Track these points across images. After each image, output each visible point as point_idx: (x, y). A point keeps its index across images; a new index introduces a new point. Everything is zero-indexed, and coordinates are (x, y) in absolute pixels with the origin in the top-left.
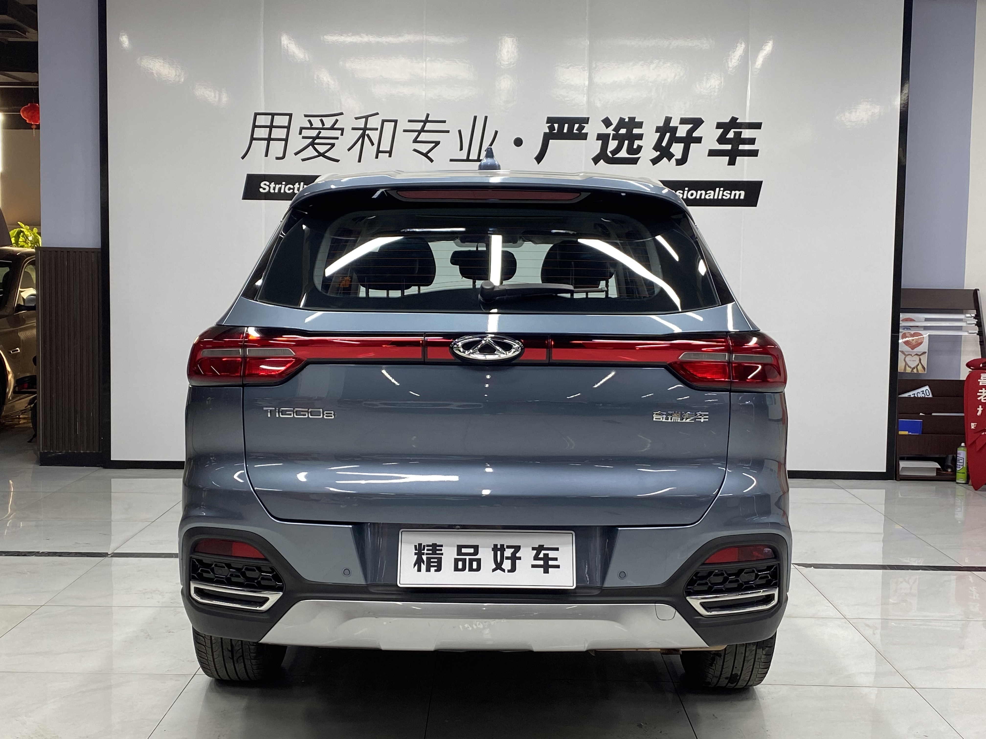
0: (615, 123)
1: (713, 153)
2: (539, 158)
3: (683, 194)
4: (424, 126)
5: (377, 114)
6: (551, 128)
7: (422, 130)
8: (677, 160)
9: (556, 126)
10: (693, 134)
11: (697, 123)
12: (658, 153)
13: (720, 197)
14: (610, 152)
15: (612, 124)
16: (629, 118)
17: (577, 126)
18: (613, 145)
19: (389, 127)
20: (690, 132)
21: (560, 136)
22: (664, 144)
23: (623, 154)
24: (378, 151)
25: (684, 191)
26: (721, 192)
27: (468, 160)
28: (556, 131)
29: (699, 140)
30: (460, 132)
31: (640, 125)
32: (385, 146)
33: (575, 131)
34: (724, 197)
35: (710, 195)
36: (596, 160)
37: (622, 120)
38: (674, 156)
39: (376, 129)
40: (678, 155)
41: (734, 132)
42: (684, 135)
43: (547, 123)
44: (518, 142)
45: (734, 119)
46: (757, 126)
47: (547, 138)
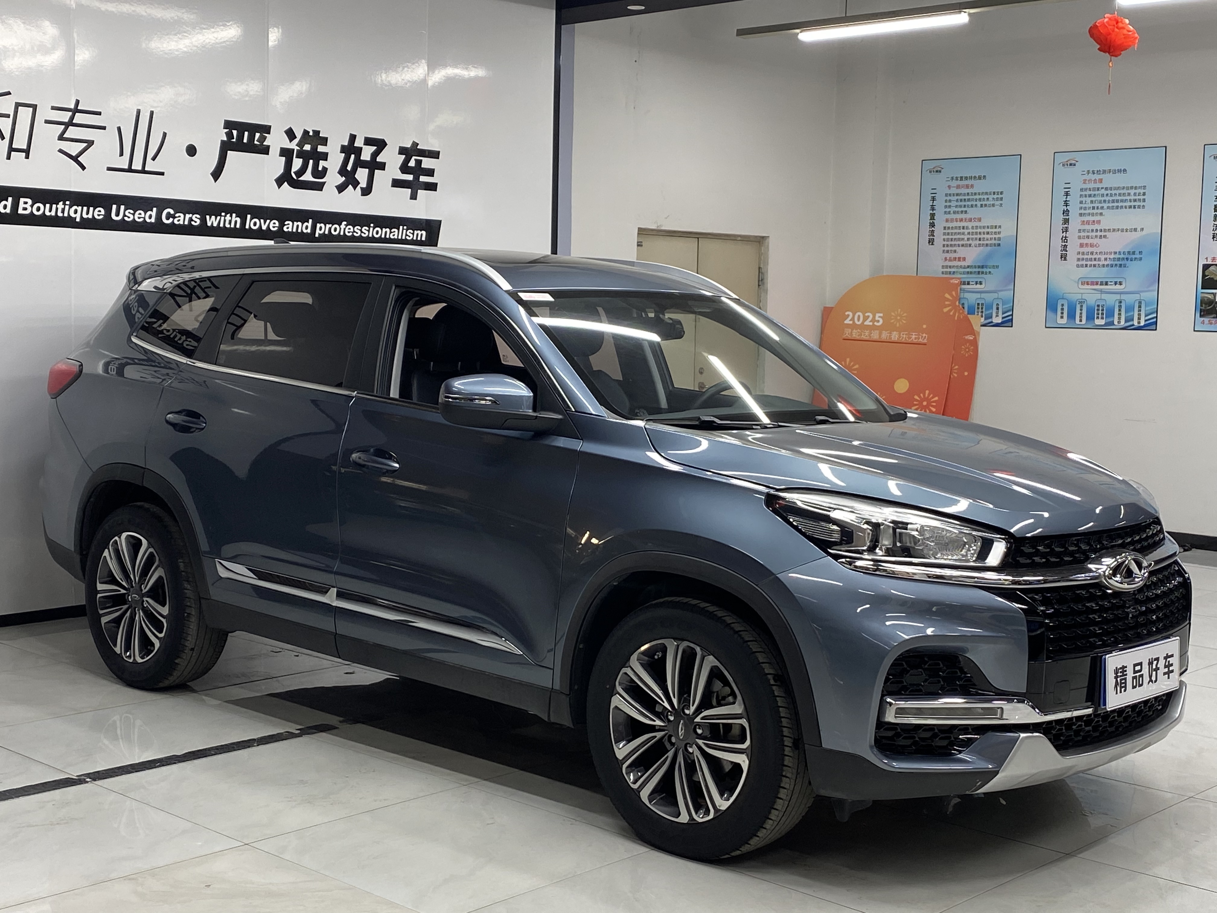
0: (299, 134)
1: (397, 183)
2: (216, 174)
3: (369, 231)
4: (72, 118)
5: (9, 93)
6: (230, 135)
7: (70, 123)
8: (362, 189)
9: (235, 132)
10: (378, 158)
11: (380, 145)
12: (344, 178)
13: (404, 238)
14: (295, 173)
15: (296, 137)
16: (313, 131)
17: (258, 135)
18: (297, 164)
19: (25, 114)
20: (375, 155)
21: (240, 147)
22: (349, 168)
23: (308, 177)
24: (11, 149)
25: (369, 227)
26: (405, 231)
27: (130, 170)
28: (234, 140)
30: (119, 129)
31: (324, 141)
32: (20, 142)
33: (256, 142)
34: (407, 238)
35: (395, 234)
36: (280, 182)
37: (306, 133)
38: (359, 183)
39: (8, 116)
40: (363, 184)
41: (416, 160)
42: (368, 158)
43: (225, 128)
44: (191, 151)
45: (415, 144)
46: (435, 155)
47: (226, 147)
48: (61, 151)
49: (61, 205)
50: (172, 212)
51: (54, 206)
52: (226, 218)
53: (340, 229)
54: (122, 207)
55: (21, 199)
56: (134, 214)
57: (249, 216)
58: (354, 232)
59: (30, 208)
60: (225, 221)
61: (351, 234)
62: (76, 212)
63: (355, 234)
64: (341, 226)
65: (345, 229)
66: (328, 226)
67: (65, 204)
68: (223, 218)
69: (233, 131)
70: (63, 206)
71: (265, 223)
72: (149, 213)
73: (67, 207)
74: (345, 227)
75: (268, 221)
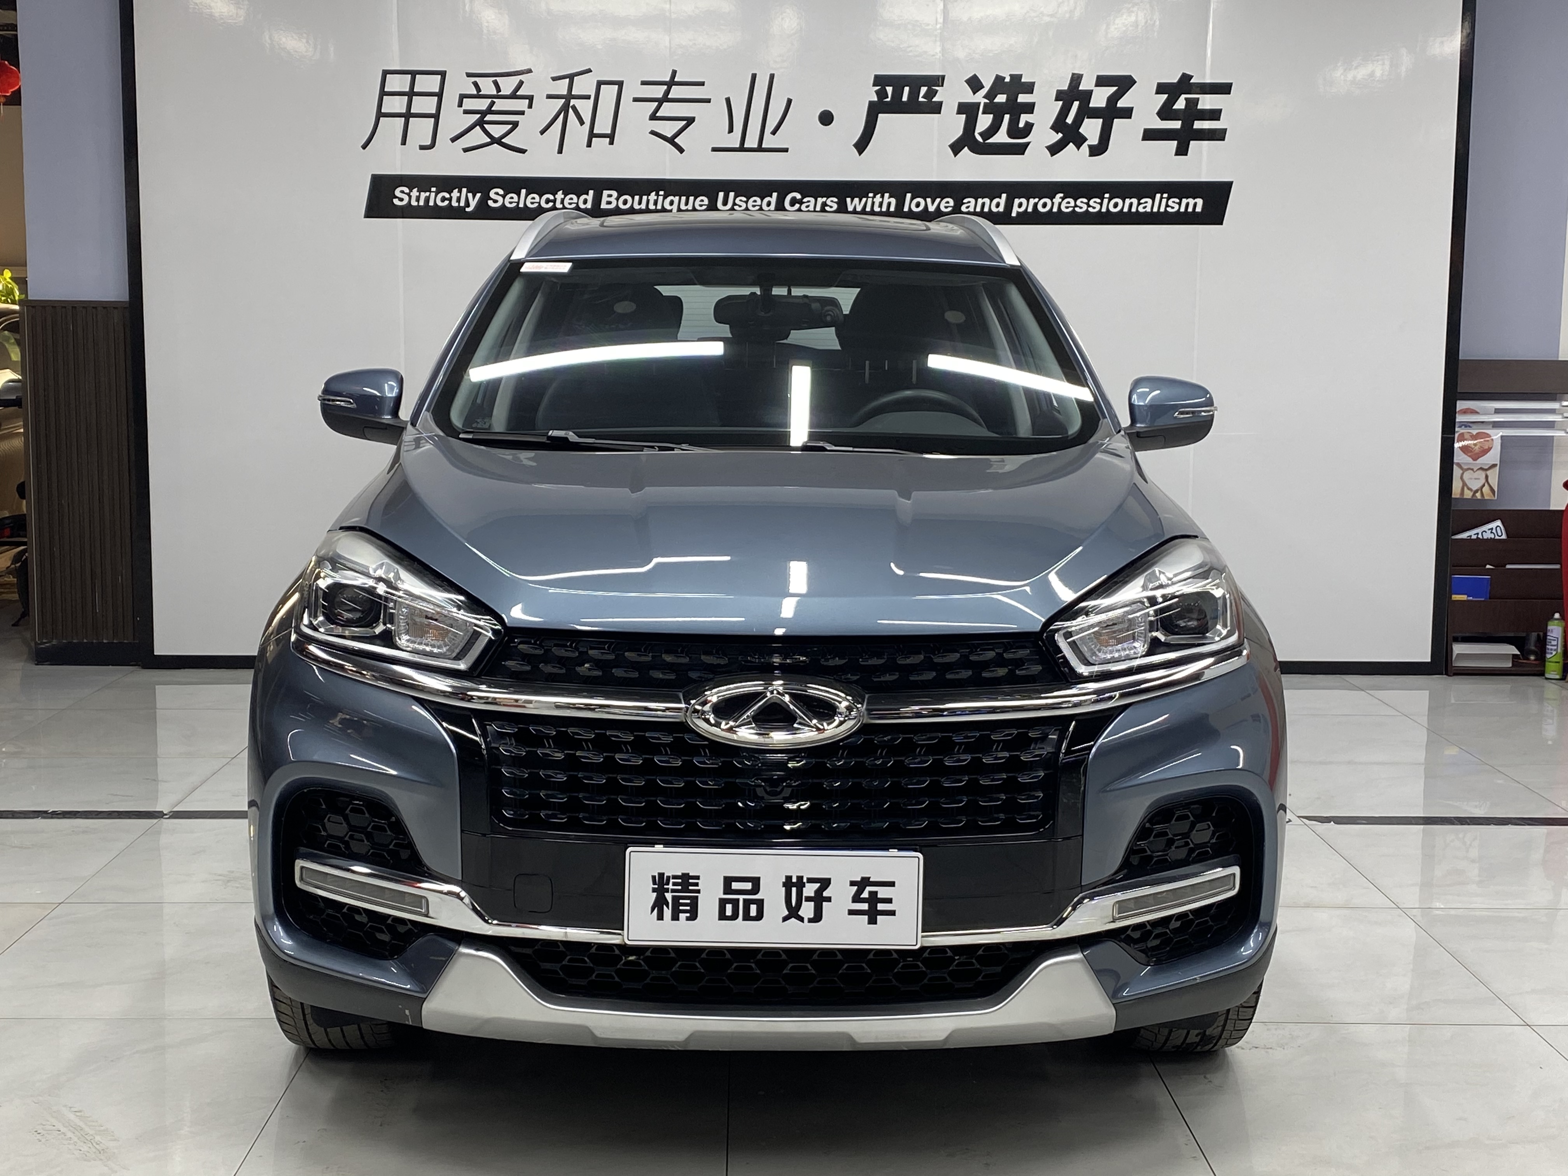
0: (988, 83)
1: (1150, 135)
2: (861, 145)
3: (1101, 204)
4: (667, 92)
5: (589, 71)
6: (882, 94)
7: (665, 99)
8: (1090, 147)
9: (889, 90)
10: (1119, 102)
11: (1124, 84)
12: (1060, 135)
13: (1162, 210)
14: (981, 134)
15: (983, 87)
16: (1011, 75)
17: (924, 90)
18: (984, 121)
19: (609, 93)
20: (1113, 100)
21: (897, 107)
22: (1069, 120)
23: (1001, 137)
24: (592, 135)
25: (1102, 199)
26: (1164, 201)
27: (742, 149)
28: (888, 99)
29: (1127, 113)
30: (728, 101)
31: (1029, 88)
32: (603, 126)
33: (921, 99)
34: (1169, 209)
35: (1147, 206)
36: (956, 148)
37: (999, 79)
38: (1086, 140)
39: (588, 97)
40: (1093, 139)
41: (1186, 99)
42: (1103, 104)
43: (874, 85)
44: (826, 118)
45: (1185, 78)
46: (1224, 89)
47: (874, 111)
48: (653, 133)
49: (653, 196)
50: (798, 196)
51: (645, 198)
52: (875, 200)
53: (1053, 203)
54: (732, 194)
55: (604, 192)
56: (746, 202)
57: (909, 196)
58: (1076, 206)
59: (616, 201)
60: (873, 203)
61: (1070, 209)
62: (672, 203)
63: (1077, 209)
64: (1054, 200)
65: (1060, 204)
66: (1032, 201)
67: (657, 195)
68: (870, 200)
69: (887, 88)
70: (656, 198)
71: (933, 203)
72: (767, 199)
73: (661, 198)
74: (1060, 200)
75: (938, 200)
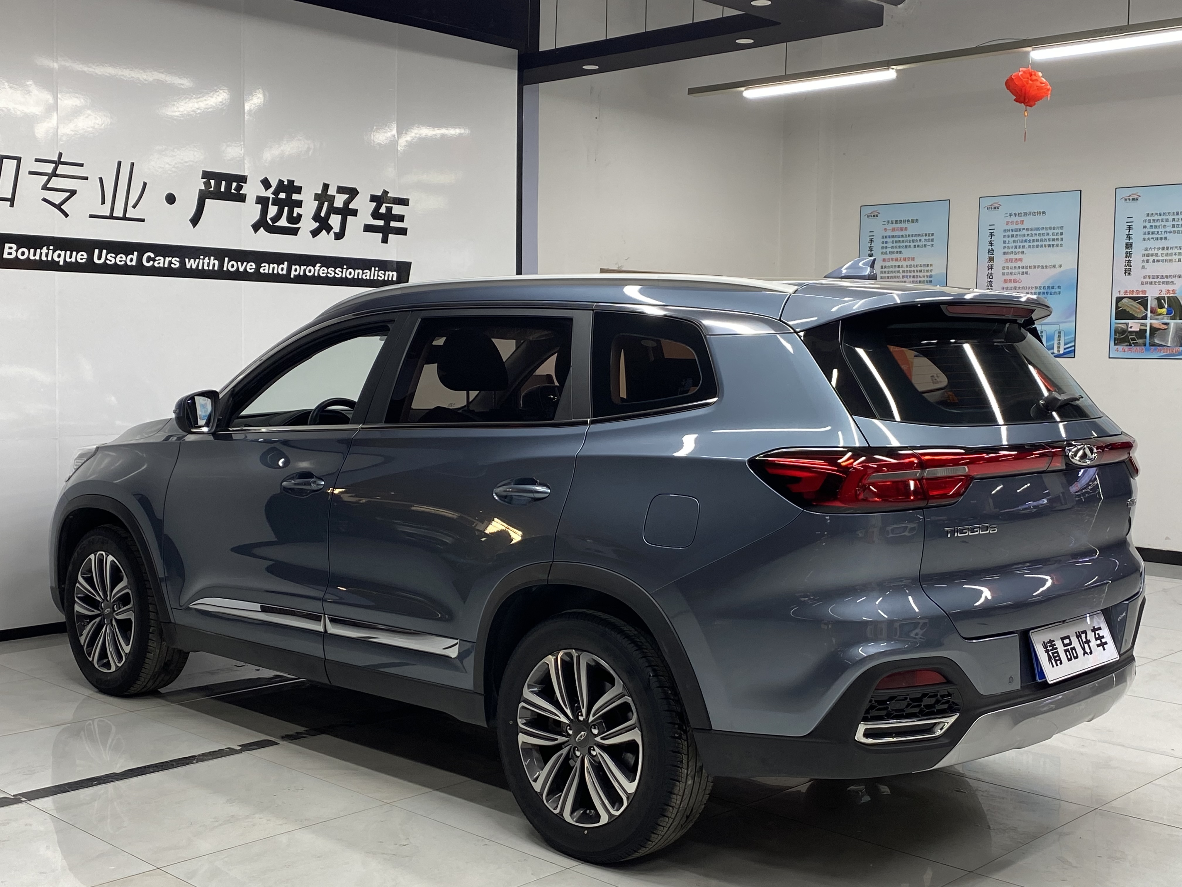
0: (274, 184)
1: (368, 228)
2: (195, 220)
3: (342, 272)
4: (56, 169)
6: (207, 184)
7: (54, 174)
8: (335, 233)
9: (212, 182)
10: (350, 205)
11: (353, 193)
12: (318, 224)
13: (375, 278)
14: (271, 219)
15: (271, 186)
16: (288, 180)
17: (234, 184)
18: (273, 211)
19: (10, 166)
20: (347, 203)
21: (218, 195)
22: (323, 214)
23: (283, 222)
25: (343, 268)
26: (376, 272)
27: (111, 217)
28: (212, 189)
29: (354, 213)
30: (101, 179)
31: (299, 190)
32: (5, 192)
33: (233, 191)
34: (379, 278)
36: (256, 227)
37: (281, 182)
38: (332, 228)
40: (336, 229)
41: (386, 206)
42: (341, 206)
43: (203, 178)
44: (171, 199)
45: (385, 192)
46: (404, 202)
47: (204, 196)
48: (45, 200)
49: (45, 250)
50: (152, 255)
51: (38, 251)
52: (204, 261)
53: (315, 270)
54: (104, 251)
55: (6, 244)
56: (115, 258)
57: (226, 259)
58: (328, 273)
59: (15, 253)
60: (203, 263)
61: (325, 275)
62: (59, 256)
63: (329, 275)
64: (315, 268)
65: (319, 271)
66: (303, 268)
67: (48, 249)
68: (201, 261)
70: (47, 251)
71: (242, 265)
72: (130, 257)
73: (51, 252)
74: (319, 268)
75: (245, 263)
